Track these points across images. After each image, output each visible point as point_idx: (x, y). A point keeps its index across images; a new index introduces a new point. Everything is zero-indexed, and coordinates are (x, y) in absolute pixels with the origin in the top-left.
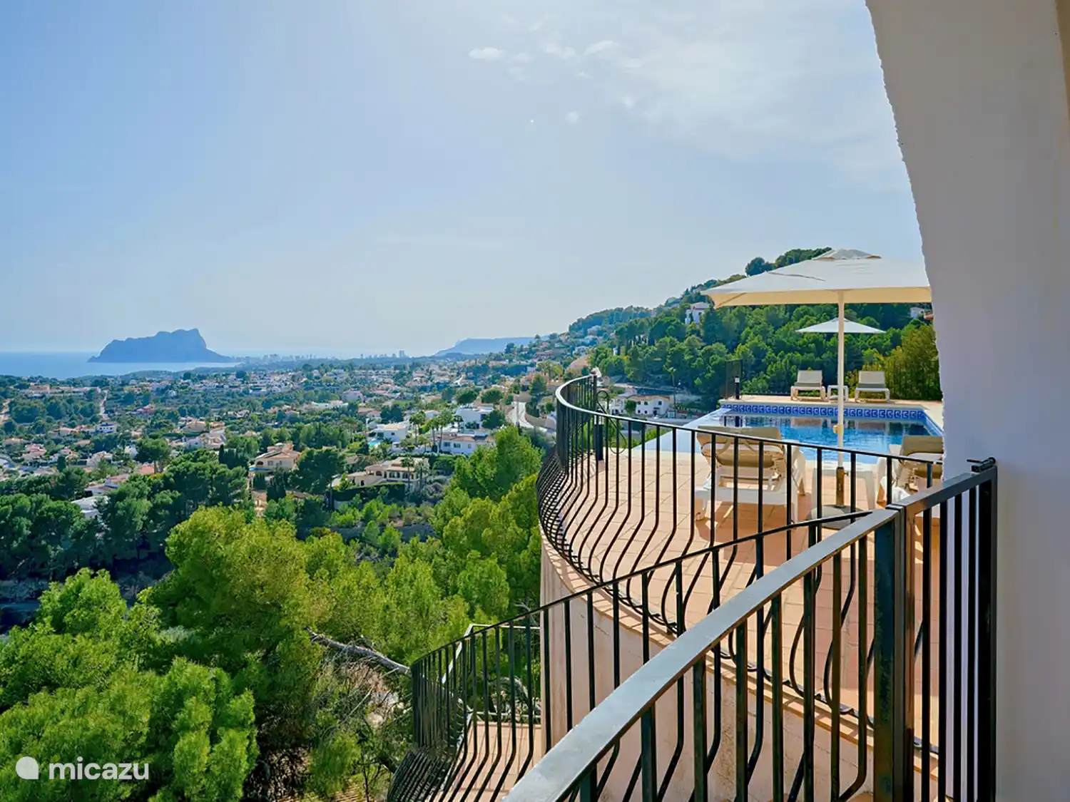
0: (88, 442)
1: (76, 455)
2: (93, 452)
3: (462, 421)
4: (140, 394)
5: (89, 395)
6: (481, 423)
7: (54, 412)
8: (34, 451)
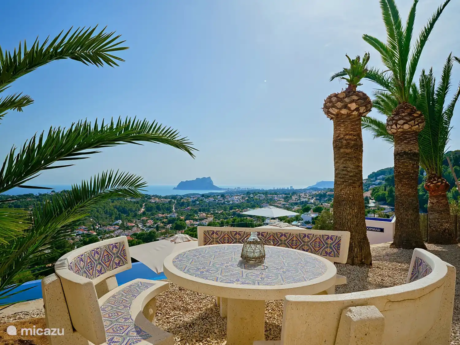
0: (166, 220)
1: (162, 225)
2: (168, 224)
4: (186, 203)
5: (170, 202)
7: (158, 208)
8: (150, 222)
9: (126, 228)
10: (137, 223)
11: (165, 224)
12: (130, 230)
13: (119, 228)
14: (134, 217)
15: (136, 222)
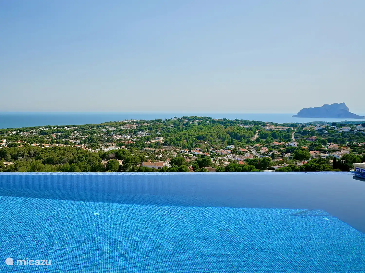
0: (284, 149)
1: (278, 153)
2: (286, 153)
4: (310, 131)
5: (288, 130)
7: (274, 136)
8: (264, 150)
9: (239, 153)
10: (250, 149)
11: (283, 153)
12: (242, 155)
13: (231, 153)
14: (247, 143)
15: (249, 148)
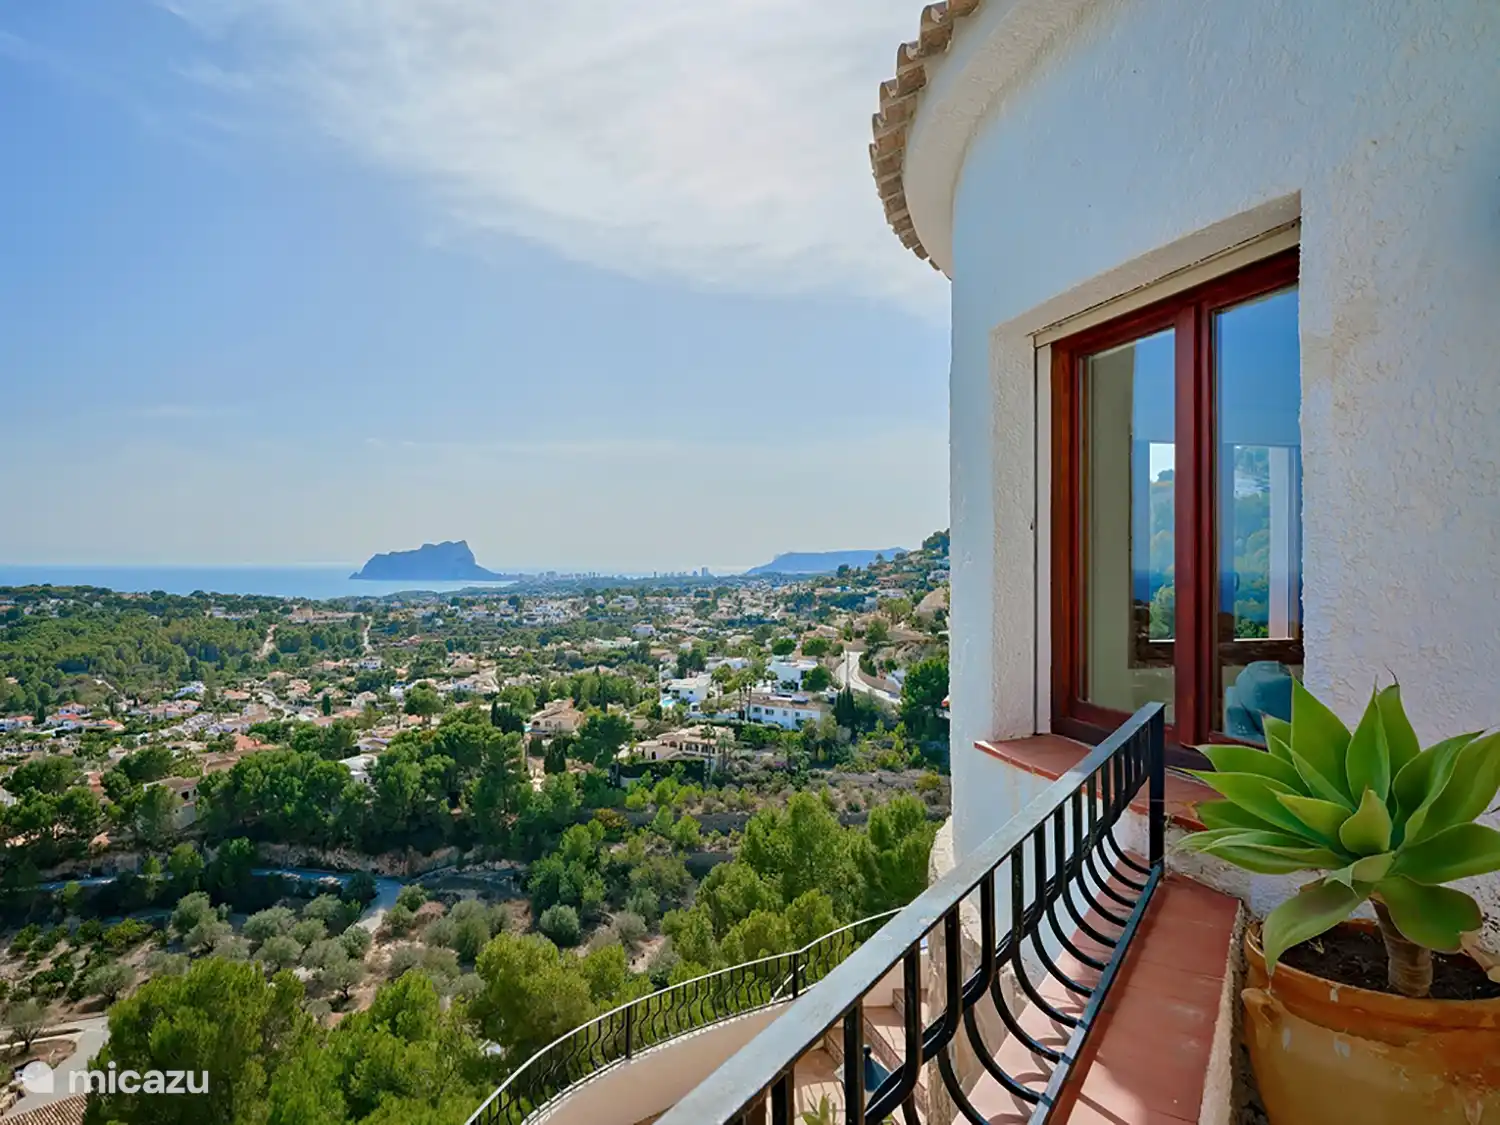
0: (352, 679)
1: (340, 695)
2: (358, 692)
3: (776, 678)
4: (405, 623)
5: (354, 623)
6: (800, 683)
7: (318, 641)
8: (298, 688)
9: (223, 706)
10: (255, 690)
11: (350, 691)
12: (235, 711)
13: (200, 709)
14: (240, 670)
15: (252, 687)
